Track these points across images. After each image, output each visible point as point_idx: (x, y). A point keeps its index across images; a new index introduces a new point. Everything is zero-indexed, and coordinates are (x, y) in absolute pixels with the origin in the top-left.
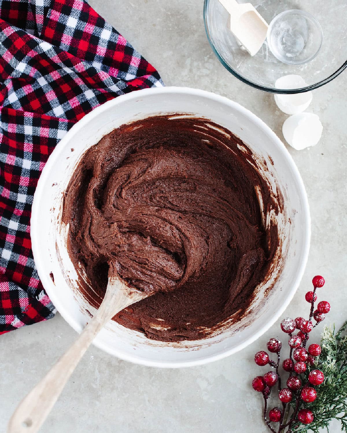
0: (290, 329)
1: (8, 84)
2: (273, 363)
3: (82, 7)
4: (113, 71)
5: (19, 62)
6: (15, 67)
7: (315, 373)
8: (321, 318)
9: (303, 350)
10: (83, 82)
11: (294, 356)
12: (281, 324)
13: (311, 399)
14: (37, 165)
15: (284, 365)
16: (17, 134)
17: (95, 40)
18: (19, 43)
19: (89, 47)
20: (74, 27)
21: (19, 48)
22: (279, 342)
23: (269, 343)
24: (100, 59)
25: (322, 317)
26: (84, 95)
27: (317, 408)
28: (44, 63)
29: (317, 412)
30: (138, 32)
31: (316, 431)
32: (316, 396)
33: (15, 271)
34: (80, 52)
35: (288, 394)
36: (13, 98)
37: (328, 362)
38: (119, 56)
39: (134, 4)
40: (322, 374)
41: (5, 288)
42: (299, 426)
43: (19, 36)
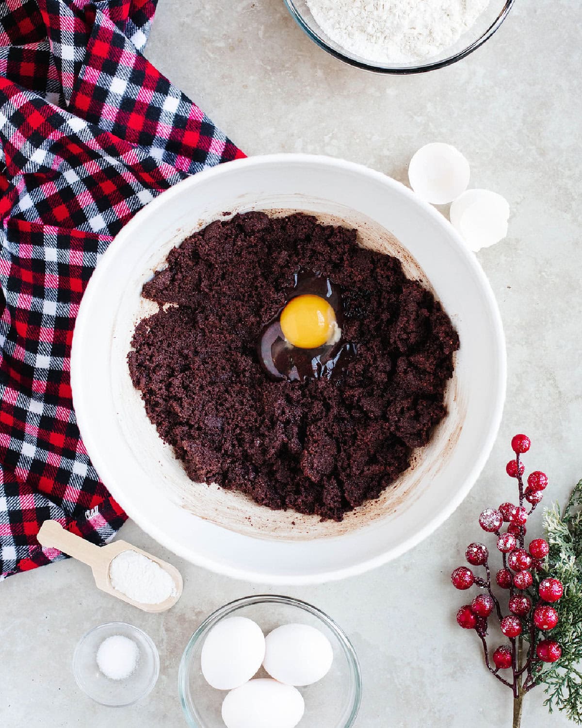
0: (495, 526)
1: (18, 182)
2: (482, 581)
3: (134, 62)
4: (183, 161)
5: (35, 149)
6: (30, 157)
7: (548, 585)
8: (536, 498)
9: (521, 553)
10: (135, 178)
11: (510, 565)
12: (480, 520)
13: (550, 624)
14: (67, 310)
15: (498, 580)
16: (33, 260)
17: (154, 113)
18: (36, 120)
19: (145, 125)
20: (122, 93)
21: (35, 128)
22: (484, 548)
23: (468, 552)
24: (161, 143)
25: (538, 496)
26: (137, 197)
27: (562, 634)
28: (75, 149)
29: (564, 639)
30: (220, 97)
31: (569, 667)
32: (557, 618)
33: (42, 476)
34: (130, 133)
35: (514, 624)
36: (26, 203)
37: (563, 562)
38: (191, 139)
39: (213, 53)
40: (558, 583)
41: (28, 504)
42: (541, 666)
43: (35, 108)
